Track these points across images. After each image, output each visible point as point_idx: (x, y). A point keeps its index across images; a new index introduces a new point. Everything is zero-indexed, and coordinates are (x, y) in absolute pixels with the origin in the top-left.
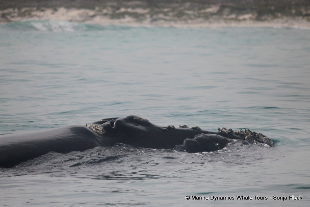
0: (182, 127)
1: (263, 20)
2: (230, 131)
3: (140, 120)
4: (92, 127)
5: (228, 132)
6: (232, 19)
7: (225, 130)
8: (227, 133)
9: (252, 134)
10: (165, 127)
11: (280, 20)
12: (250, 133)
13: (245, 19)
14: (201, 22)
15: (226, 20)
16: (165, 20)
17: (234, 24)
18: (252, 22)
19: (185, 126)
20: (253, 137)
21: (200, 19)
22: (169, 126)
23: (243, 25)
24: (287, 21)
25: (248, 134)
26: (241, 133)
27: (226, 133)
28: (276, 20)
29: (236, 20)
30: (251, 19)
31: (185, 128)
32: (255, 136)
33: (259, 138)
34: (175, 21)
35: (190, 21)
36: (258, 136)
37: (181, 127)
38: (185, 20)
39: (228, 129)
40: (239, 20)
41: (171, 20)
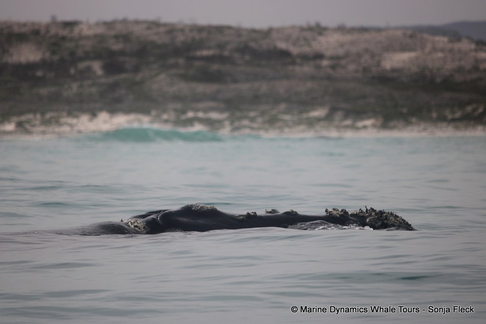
0: (270, 212)
1: (392, 128)
2: (342, 213)
3: (202, 209)
4: (130, 223)
5: (340, 215)
6: (347, 127)
7: (335, 212)
8: (338, 216)
9: (376, 214)
10: (241, 216)
11: (416, 128)
12: (373, 214)
13: (365, 127)
14: (303, 131)
15: (338, 128)
16: (252, 128)
17: (349, 134)
18: (375, 130)
19: (274, 211)
20: (378, 218)
21: (302, 127)
22: (248, 213)
23: (363, 134)
24: (425, 129)
25: (371, 214)
26: (361, 214)
27: (336, 217)
28: (410, 128)
29: (353, 127)
30: (374, 126)
31: (274, 213)
32: (381, 217)
33: (387, 220)
34: (266, 130)
35: (286, 130)
36: (386, 216)
37: (267, 212)
38: (281, 128)
39: (340, 210)
40: (358, 129)
41: (259, 129)
